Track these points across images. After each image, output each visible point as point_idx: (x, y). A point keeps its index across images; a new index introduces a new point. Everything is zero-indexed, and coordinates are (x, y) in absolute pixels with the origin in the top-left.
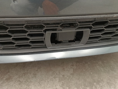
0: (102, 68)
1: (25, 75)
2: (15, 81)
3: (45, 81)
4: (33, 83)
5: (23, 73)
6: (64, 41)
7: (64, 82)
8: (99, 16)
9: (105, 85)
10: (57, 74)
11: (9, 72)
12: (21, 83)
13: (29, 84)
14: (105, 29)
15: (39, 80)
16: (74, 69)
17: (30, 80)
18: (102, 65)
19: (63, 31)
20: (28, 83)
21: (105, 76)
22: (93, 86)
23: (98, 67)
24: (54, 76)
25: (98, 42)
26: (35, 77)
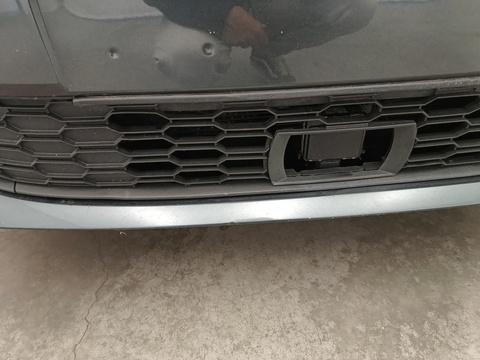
0: (456, 264)
1: (182, 278)
2: (154, 296)
3: (253, 299)
4: (212, 304)
5: (177, 272)
6: (325, 162)
7: (317, 303)
8: (448, 82)
9: (469, 321)
10: (291, 278)
11: (128, 266)
12: (174, 301)
13: (200, 305)
14: (467, 121)
15: (230, 293)
16: (351, 264)
17: (201, 295)
18: (456, 253)
19: (330, 130)
20: (195, 302)
21: (469, 290)
22: (423, 322)
23: (441, 258)
24: (282, 284)
25: (445, 167)
26: (218, 284)
